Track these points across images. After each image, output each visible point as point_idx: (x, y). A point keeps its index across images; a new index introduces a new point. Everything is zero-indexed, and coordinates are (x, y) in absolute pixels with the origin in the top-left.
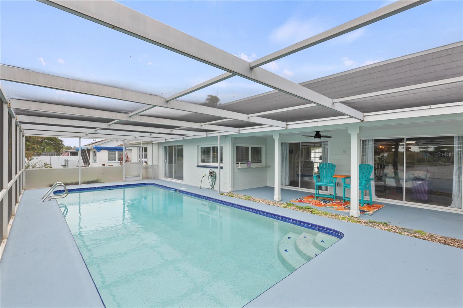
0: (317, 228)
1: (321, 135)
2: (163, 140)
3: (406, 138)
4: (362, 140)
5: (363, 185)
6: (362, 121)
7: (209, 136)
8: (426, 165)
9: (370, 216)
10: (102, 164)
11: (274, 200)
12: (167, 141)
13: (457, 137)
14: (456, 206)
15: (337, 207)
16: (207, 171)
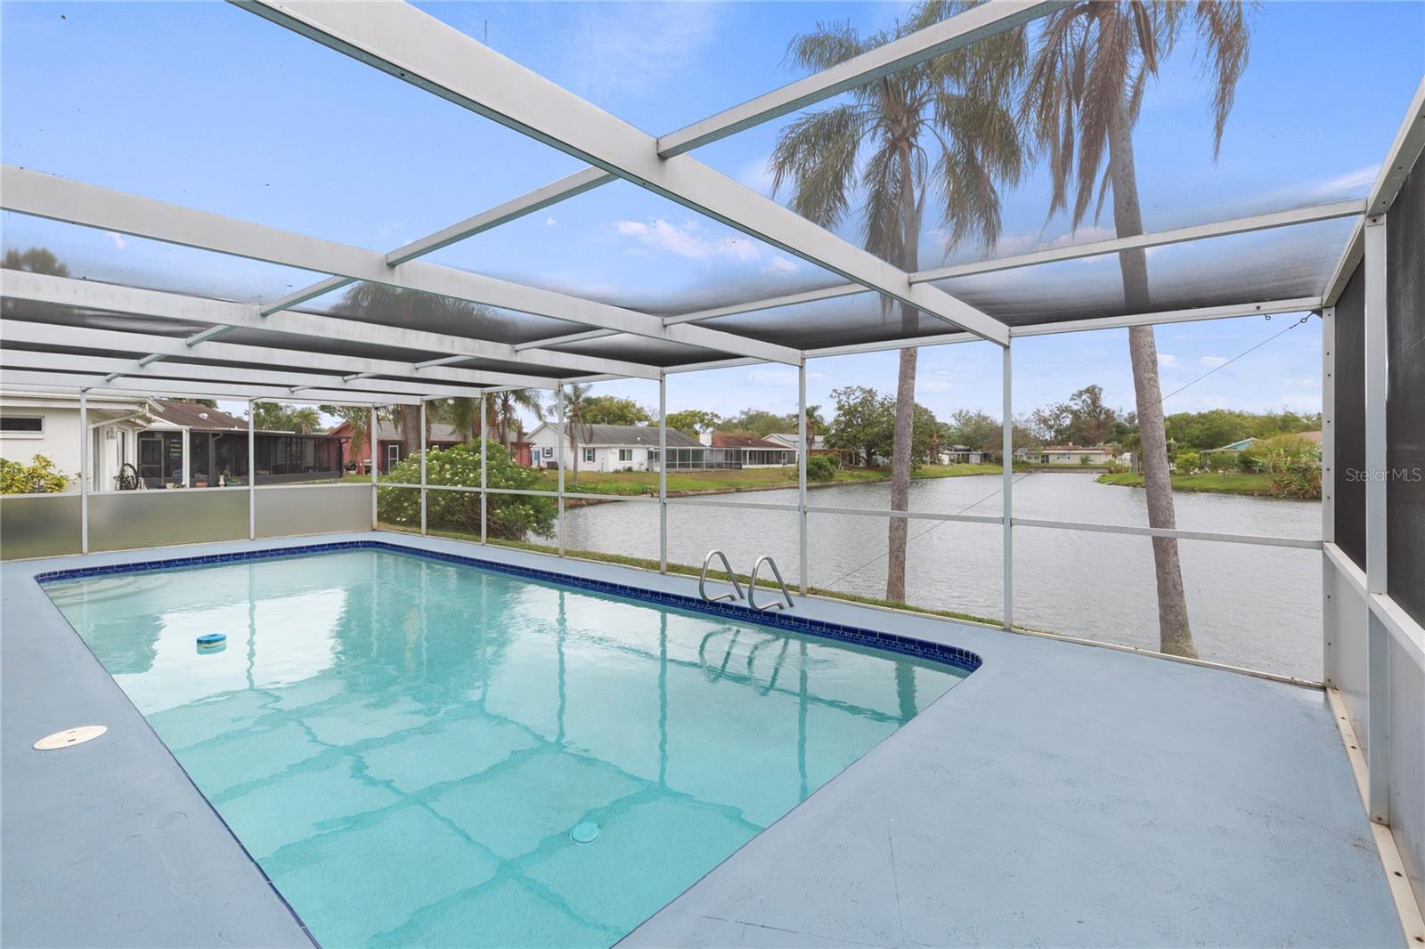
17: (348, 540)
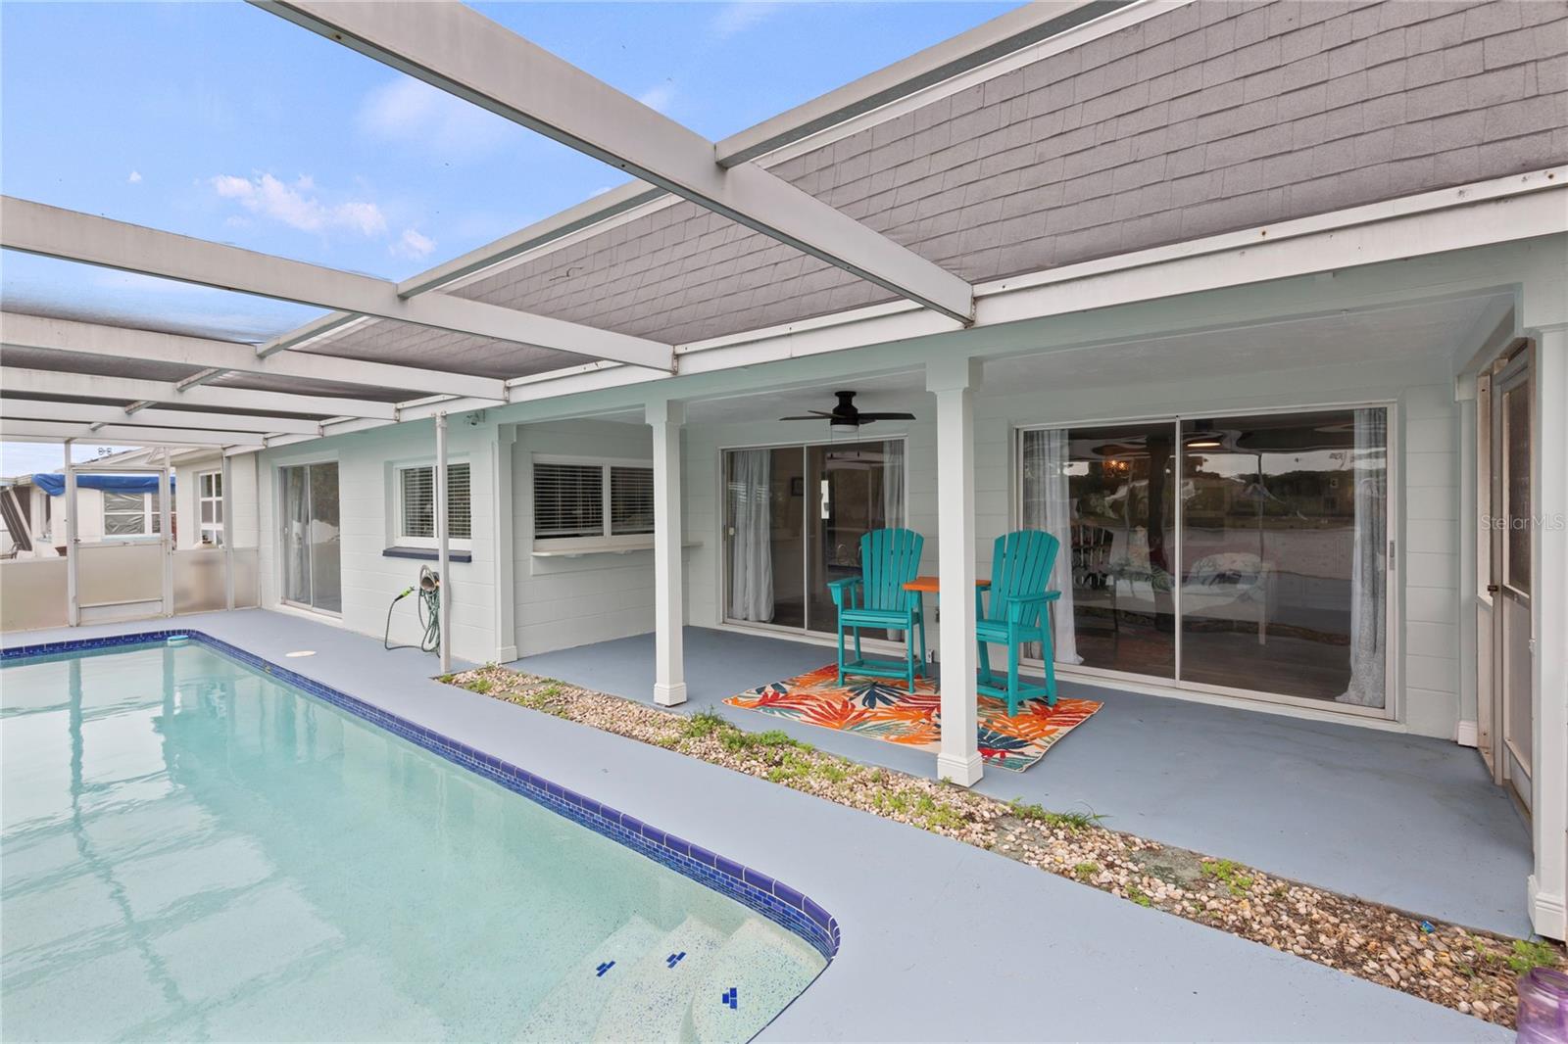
0: (742, 884)
1: (859, 412)
2: (255, 444)
3: (1181, 421)
4: (1026, 433)
5: (1013, 623)
6: (969, 323)
7: (409, 416)
8: (1258, 528)
9: (1025, 774)
10: (57, 549)
11: (656, 700)
12: (273, 443)
13: (1366, 412)
14: (1367, 698)
15: (908, 723)
16: (411, 573)
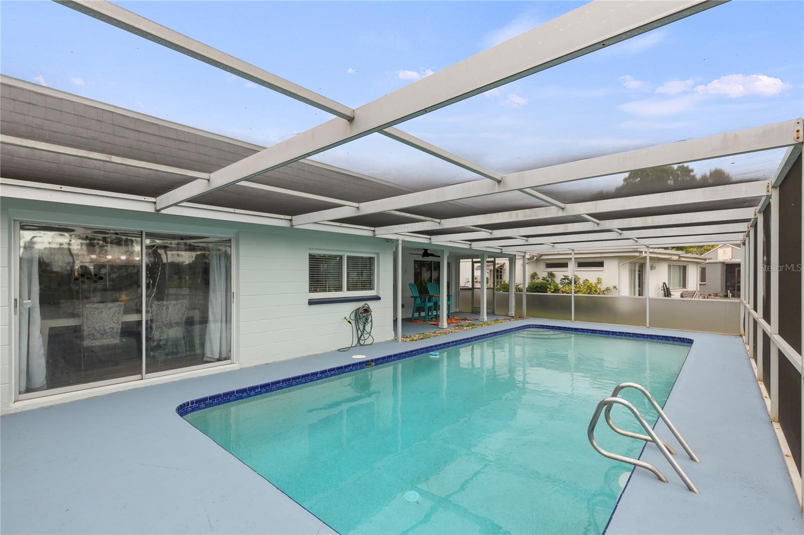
17: (677, 336)
